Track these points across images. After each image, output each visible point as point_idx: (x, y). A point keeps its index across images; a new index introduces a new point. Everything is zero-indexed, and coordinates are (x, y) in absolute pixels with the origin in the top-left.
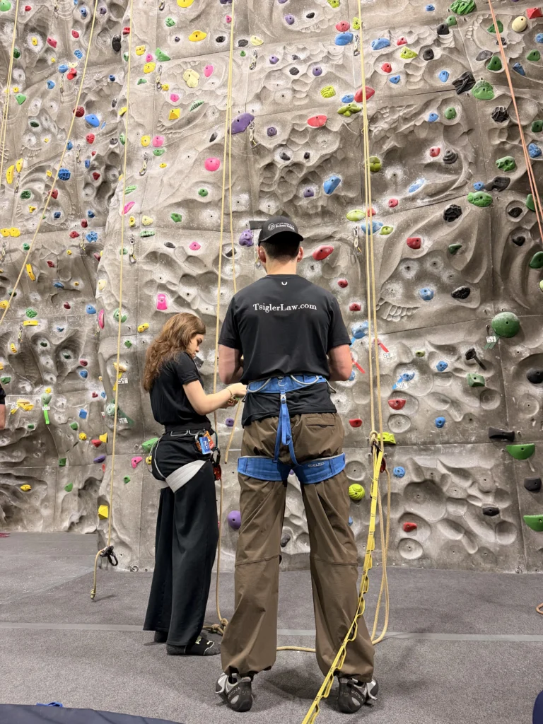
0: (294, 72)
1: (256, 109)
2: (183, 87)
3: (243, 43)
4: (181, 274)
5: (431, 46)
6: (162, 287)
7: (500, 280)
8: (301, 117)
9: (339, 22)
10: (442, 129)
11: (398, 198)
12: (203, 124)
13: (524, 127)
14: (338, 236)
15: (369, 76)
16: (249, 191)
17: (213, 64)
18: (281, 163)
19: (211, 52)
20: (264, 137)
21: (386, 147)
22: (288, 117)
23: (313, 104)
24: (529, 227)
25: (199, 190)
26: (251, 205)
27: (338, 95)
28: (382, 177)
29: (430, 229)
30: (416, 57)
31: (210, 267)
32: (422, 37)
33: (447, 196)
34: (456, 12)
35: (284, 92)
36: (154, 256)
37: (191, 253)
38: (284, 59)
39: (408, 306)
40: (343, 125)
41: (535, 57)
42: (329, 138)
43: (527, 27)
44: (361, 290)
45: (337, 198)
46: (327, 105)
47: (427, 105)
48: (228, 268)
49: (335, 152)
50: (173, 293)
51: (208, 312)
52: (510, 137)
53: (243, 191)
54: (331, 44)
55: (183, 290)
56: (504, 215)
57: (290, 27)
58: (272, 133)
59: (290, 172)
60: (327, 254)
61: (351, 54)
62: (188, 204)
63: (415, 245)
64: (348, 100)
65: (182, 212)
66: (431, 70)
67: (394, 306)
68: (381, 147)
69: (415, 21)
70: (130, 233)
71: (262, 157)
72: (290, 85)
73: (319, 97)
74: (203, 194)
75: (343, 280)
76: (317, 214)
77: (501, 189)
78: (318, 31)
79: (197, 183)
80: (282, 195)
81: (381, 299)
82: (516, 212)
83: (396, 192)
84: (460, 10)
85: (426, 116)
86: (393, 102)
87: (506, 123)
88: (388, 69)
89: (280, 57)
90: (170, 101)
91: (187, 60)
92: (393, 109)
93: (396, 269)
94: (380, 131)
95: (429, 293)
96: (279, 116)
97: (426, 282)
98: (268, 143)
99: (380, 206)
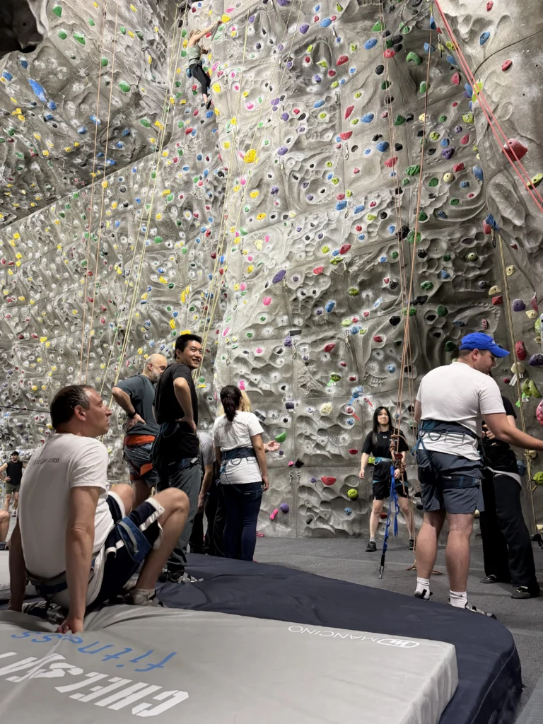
0: (308, 238)
1: (287, 266)
2: (255, 251)
3: (286, 217)
4: (251, 368)
5: (385, 209)
6: (242, 377)
7: (427, 360)
8: (310, 268)
9: (338, 195)
10: (389, 265)
11: (368, 311)
12: (262, 276)
13: (439, 259)
14: (337, 336)
15: (347, 236)
16: (287, 314)
17: (270, 235)
18: (301, 298)
19: (268, 225)
20: (291, 283)
21: (359, 280)
22: (304, 269)
23: (317, 259)
24: (440, 326)
25: (260, 317)
26: (289, 322)
27: (330, 250)
28: (360, 298)
29: (385, 330)
30: (376, 218)
31: (268, 362)
32: (384, 199)
33: (392, 309)
34: (409, 174)
35: (301, 254)
36: (238, 360)
37: (257, 355)
38: (305, 228)
39: (381, 377)
40: (332, 271)
41: (455, 202)
42: (326, 279)
43: (453, 178)
44: (354, 368)
45: (334, 314)
46: (324, 258)
47: (380, 251)
48: (278, 361)
49: (329, 288)
50: (248, 379)
51: (267, 389)
52: (429, 267)
53: (284, 314)
54: (333, 211)
55: (253, 377)
56: (423, 320)
57: (311, 202)
58: (296, 280)
59: (307, 302)
60: (331, 348)
61: (343, 217)
62: (255, 326)
63: (379, 340)
64: (336, 254)
65: (252, 332)
66: (383, 227)
67: (374, 377)
68: (356, 281)
69: (384, 185)
70: (227, 347)
71: (292, 294)
72: (303, 249)
73: (321, 254)
74: (263, 319)
75: (343, 362)
76: (325, 324)
77: (422, 303)
78: (326, 202)
79: (260, 313)
80: (304, 315)
81: (366, 373)
82: (431, 318)
83: (369, 306)
84: (411, 173)
85: (379, 259)
86: (361, 251)
87: (425, 259)
88: (359, 229)
89: (302, 227)
90: (248, 261)
91: (257, 232)
92: (361, 257)
93: (371, 355)
94: (353, 272)
95: (391, 369)
96: (299, 269)
97: (390, 362)
98: (293, 287)
99: (360, 316)
